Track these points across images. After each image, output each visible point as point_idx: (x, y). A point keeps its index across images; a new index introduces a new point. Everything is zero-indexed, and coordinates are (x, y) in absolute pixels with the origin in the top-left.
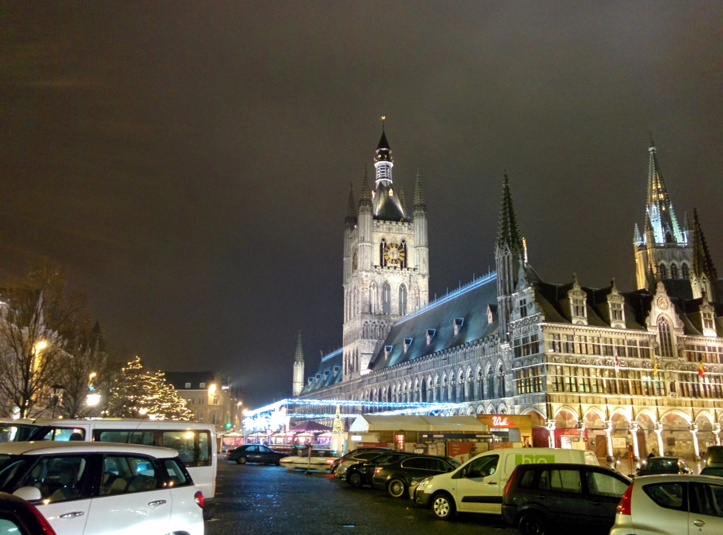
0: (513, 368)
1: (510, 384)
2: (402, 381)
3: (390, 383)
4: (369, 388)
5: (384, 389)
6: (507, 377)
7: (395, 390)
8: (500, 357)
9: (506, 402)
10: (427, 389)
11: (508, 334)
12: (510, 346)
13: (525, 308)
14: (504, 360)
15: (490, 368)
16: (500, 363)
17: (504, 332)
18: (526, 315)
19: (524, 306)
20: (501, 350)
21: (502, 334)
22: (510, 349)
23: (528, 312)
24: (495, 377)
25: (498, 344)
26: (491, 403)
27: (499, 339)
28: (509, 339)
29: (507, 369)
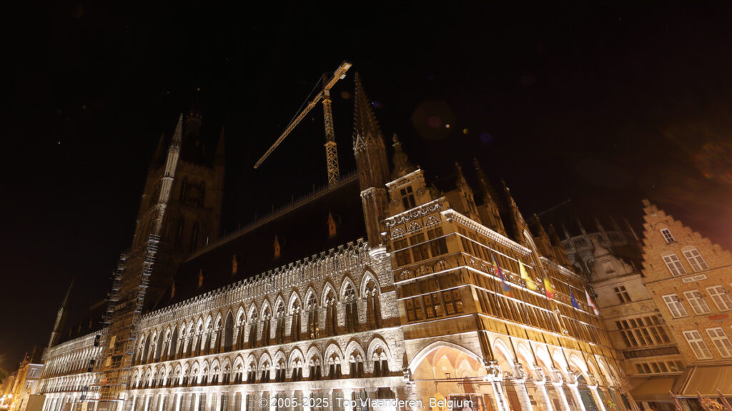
0: (395, 282)
1: (389, 306)
2: (196, 319)
3: (177, 323)
4: (146, 332)
5: (168, 331)
6: (383, 297)
7: (184, 332)
8: (367, 268)
9: (385, 337)
10: (235, 326)
11: (384, 234)
12: (388, 251)
13: (412, 197)
14: (376, 272)
15: (349, 287)
16: (368, 278)
17: (377, 233)
18: (414, 205)
19: (408, 194)
20: (370, 259)
21: (372, 236)
22: (388, 255)
23: (417, 202)
24: (360, 299)
25: (363, 251)
26: (352, 339)
27: (366, 244)
28: (386, 242)
29: (384, 284)
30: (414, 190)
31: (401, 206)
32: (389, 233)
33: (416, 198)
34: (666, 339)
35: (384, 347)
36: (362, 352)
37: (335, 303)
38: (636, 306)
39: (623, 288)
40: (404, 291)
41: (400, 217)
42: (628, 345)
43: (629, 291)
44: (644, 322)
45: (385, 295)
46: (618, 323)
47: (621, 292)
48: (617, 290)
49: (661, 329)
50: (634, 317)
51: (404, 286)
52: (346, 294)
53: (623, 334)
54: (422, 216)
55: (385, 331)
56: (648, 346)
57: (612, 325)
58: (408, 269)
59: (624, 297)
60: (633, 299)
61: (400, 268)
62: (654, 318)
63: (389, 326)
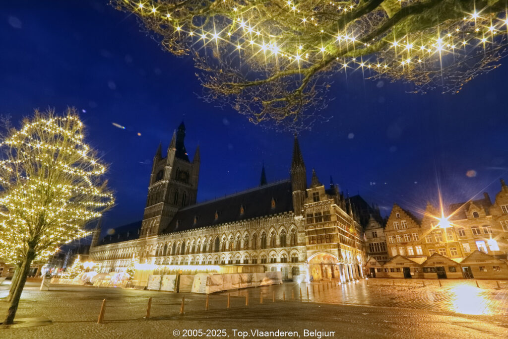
0: (305, 229)
1: (301, 238)
2: (197, 238)
3: (184, 240)
9: (298, 249)
10: (221, 242)
11: (303, 210)
12: (303, 217)
13: (318, 197)
14: (297, 225)
15: (283, 230)
16: (293, 227)
17: (299, 210)
18: (318, 200)
19: (316, 196)
20: (294, 220)
21: (297, 211)
22: (304, 219)
23: (320, 199)
24: (288, 235)
25: (291, 216)
26: (283, 249)
27: (293, 214)
28: (303, 214)
29: (300, 230)
30: (320, 194)
31: (312, 200)
32: (305, 210)
33: (320, 197)
34: (385, 250)
35: (298, 253)
36: (287, 254)
37: (275, 236)
38: (378, 239)
39: (376, 232)
40: (309, 233)
41: (311, 205)
42: (371, 251)
43: (378, 234)
44: (379, 244)
45: (300, 234)
46: (370, 244)
47: (375, 234)
48: (373, 233)
49: (384, 247)
50: (376, 242)
51: (309, 231)
52: (281, 232)
53: (371, 248)
54: (321, 205)
55: (299, 247)
56: (378, 252)
57: (367, 245)
58: (312, 225)
59: (375, 235)
60: (378, 236)
61: (309, 224)
62: (383, 243)
63: (300, 245)
